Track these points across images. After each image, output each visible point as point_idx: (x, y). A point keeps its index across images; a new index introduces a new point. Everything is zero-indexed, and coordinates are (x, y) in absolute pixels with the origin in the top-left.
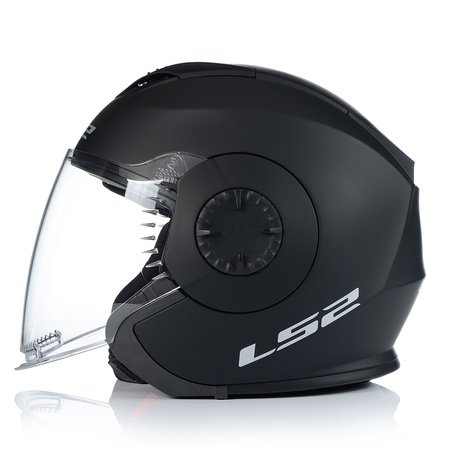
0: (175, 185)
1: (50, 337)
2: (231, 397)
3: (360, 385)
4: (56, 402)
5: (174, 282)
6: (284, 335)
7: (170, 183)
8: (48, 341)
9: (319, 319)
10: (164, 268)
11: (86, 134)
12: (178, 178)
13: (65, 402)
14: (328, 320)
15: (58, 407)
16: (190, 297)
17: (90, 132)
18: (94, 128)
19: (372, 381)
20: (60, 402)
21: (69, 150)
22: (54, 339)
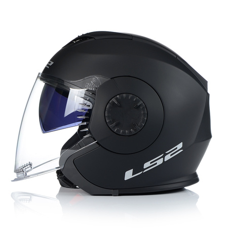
0: (95, 91)
1: (27, 165)
2: (120, 195)
3: (180, 189)
4: (29, 197)
5: (94, 138)
6: (147, 165)
7: (92, 90)
8: (26, 167)
9: (163, 157)
10: (89, 132)
11: (48, 65)
12: (96, 88)
13: (33, 198)
14: (168, 157)
15: (30, 200)
16: (102, 146)
17: (50, 65)
18: (52, 63)
19: (186, 188)
20: (31, 197)
21: (39, 73)
22: (29, 166)
